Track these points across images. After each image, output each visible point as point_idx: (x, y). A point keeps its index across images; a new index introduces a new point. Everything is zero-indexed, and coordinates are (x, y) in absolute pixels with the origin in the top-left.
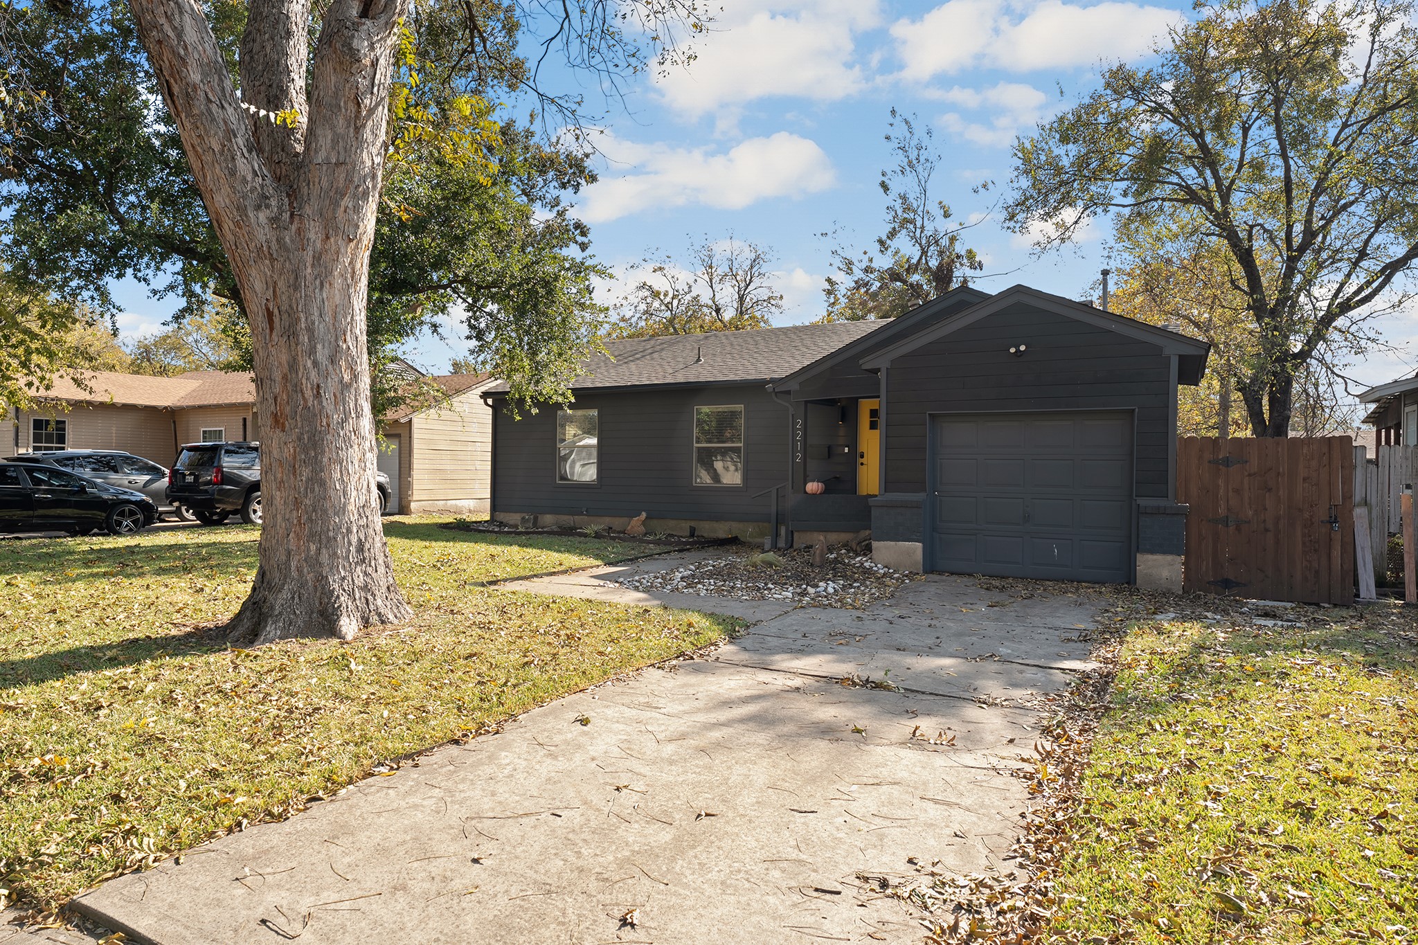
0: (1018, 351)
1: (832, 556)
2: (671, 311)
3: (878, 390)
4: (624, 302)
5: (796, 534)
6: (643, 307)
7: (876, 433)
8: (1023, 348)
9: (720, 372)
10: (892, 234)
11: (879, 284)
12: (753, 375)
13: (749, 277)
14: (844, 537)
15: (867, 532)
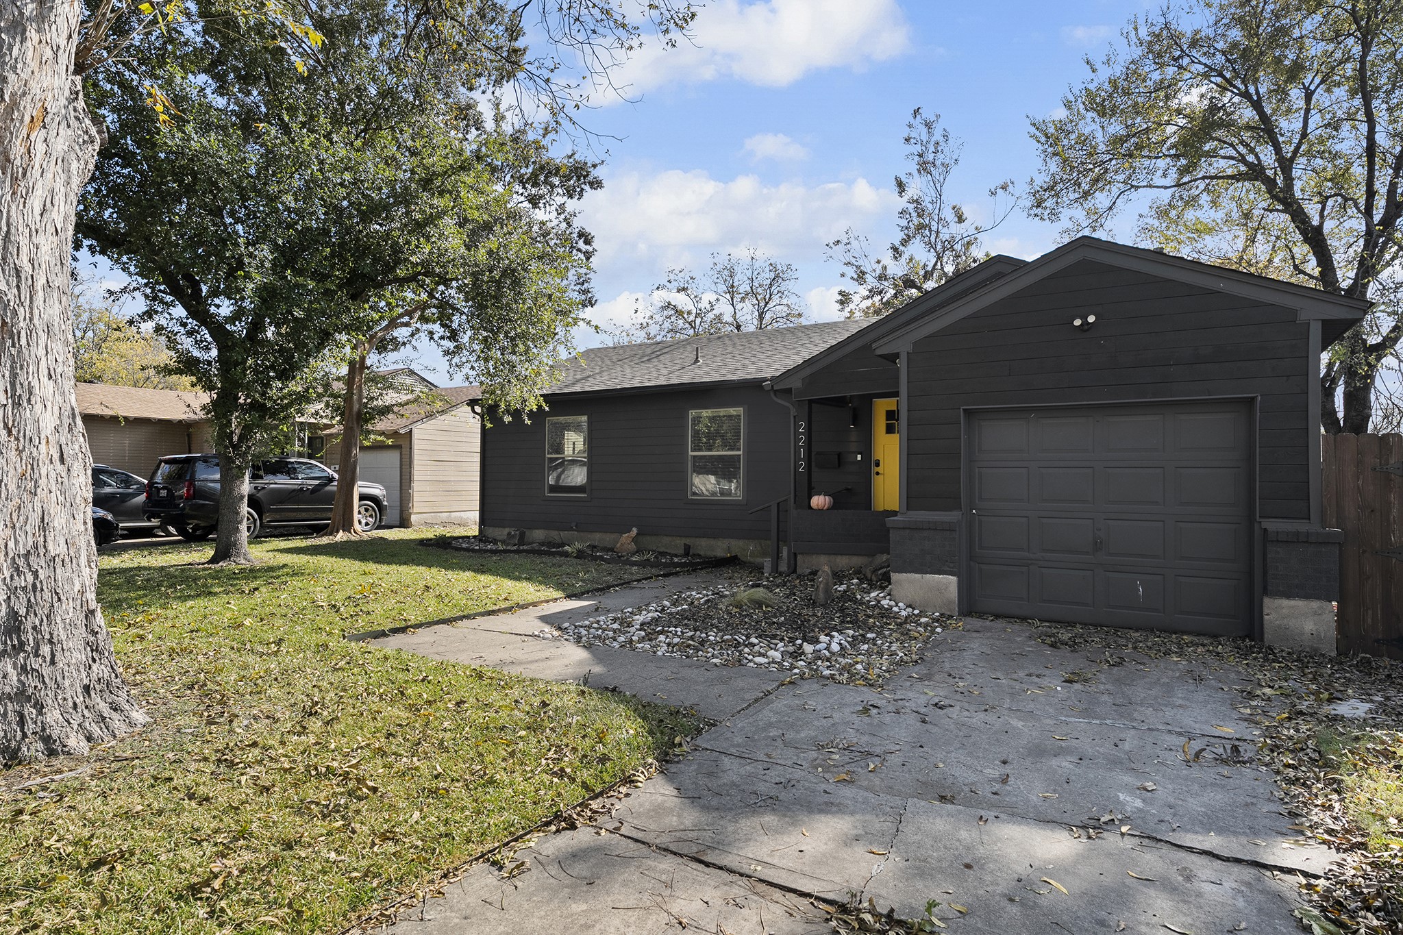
0: (1085, 323)
1: (843, 588)
2: (694, 328)
3: (897, 384)
4: (651, 322)
5: (799, 557)
6: (667, 325)
7: (895, 438)
8: (1091, 319)
9: (717, 372)
10: (905, 242)
11: (892, 292)
12: (753, 374)
13: (768, 296)
14: (857, 561)
15: (885, 557)
